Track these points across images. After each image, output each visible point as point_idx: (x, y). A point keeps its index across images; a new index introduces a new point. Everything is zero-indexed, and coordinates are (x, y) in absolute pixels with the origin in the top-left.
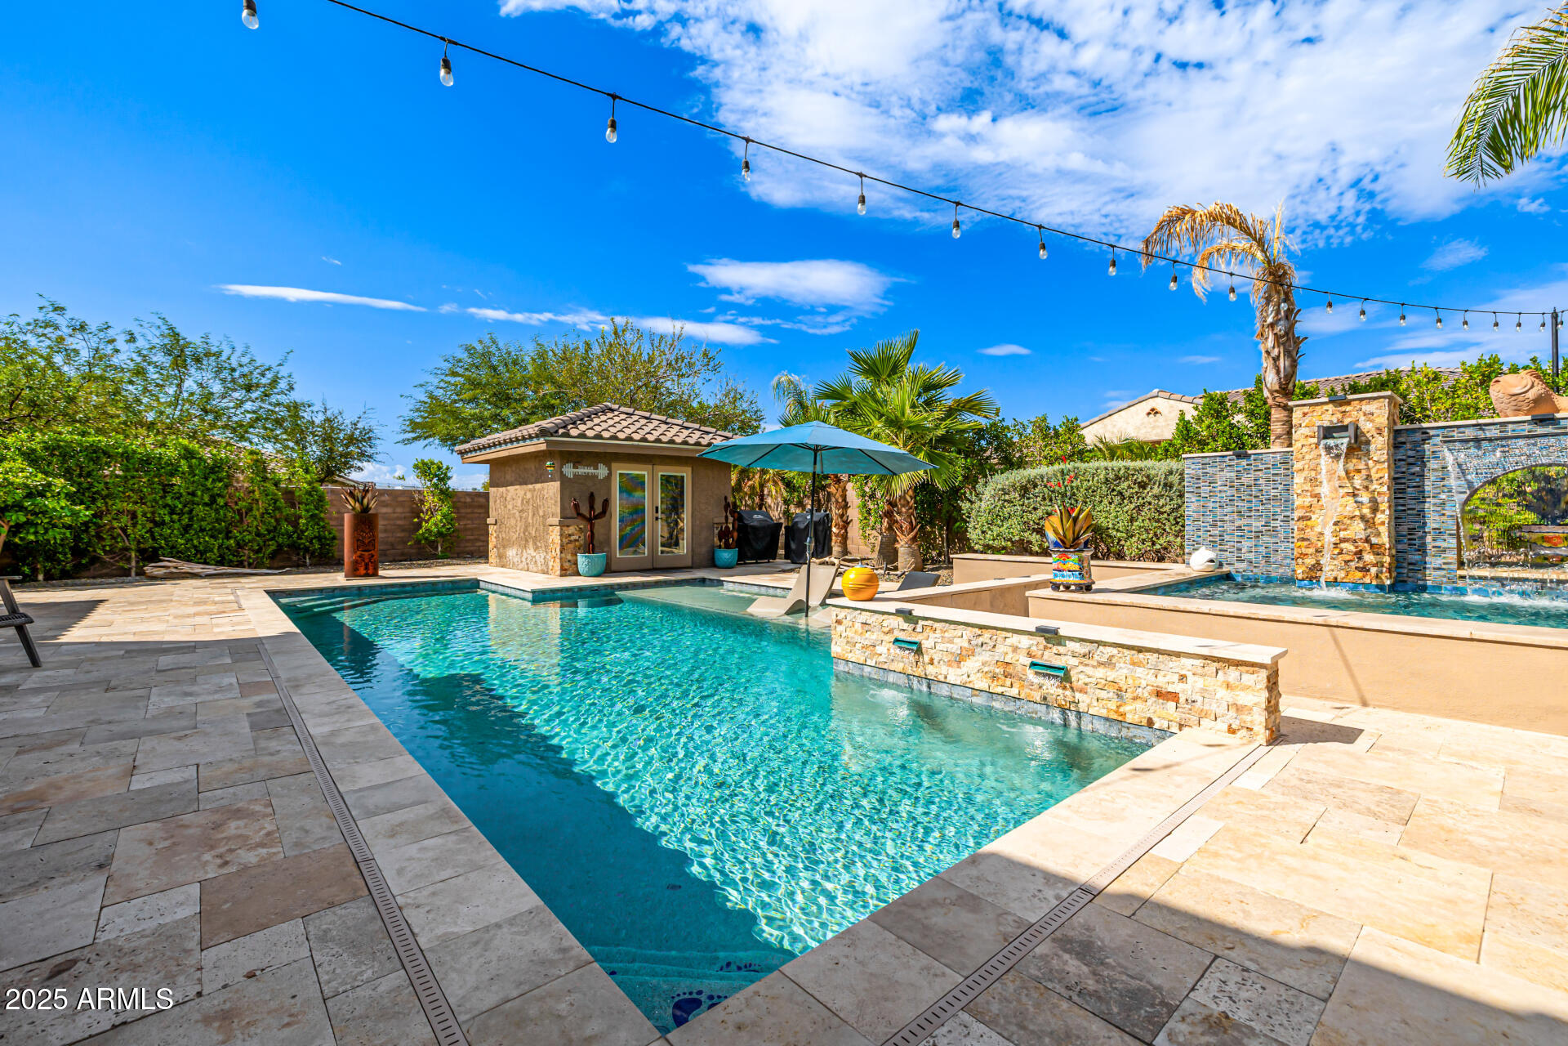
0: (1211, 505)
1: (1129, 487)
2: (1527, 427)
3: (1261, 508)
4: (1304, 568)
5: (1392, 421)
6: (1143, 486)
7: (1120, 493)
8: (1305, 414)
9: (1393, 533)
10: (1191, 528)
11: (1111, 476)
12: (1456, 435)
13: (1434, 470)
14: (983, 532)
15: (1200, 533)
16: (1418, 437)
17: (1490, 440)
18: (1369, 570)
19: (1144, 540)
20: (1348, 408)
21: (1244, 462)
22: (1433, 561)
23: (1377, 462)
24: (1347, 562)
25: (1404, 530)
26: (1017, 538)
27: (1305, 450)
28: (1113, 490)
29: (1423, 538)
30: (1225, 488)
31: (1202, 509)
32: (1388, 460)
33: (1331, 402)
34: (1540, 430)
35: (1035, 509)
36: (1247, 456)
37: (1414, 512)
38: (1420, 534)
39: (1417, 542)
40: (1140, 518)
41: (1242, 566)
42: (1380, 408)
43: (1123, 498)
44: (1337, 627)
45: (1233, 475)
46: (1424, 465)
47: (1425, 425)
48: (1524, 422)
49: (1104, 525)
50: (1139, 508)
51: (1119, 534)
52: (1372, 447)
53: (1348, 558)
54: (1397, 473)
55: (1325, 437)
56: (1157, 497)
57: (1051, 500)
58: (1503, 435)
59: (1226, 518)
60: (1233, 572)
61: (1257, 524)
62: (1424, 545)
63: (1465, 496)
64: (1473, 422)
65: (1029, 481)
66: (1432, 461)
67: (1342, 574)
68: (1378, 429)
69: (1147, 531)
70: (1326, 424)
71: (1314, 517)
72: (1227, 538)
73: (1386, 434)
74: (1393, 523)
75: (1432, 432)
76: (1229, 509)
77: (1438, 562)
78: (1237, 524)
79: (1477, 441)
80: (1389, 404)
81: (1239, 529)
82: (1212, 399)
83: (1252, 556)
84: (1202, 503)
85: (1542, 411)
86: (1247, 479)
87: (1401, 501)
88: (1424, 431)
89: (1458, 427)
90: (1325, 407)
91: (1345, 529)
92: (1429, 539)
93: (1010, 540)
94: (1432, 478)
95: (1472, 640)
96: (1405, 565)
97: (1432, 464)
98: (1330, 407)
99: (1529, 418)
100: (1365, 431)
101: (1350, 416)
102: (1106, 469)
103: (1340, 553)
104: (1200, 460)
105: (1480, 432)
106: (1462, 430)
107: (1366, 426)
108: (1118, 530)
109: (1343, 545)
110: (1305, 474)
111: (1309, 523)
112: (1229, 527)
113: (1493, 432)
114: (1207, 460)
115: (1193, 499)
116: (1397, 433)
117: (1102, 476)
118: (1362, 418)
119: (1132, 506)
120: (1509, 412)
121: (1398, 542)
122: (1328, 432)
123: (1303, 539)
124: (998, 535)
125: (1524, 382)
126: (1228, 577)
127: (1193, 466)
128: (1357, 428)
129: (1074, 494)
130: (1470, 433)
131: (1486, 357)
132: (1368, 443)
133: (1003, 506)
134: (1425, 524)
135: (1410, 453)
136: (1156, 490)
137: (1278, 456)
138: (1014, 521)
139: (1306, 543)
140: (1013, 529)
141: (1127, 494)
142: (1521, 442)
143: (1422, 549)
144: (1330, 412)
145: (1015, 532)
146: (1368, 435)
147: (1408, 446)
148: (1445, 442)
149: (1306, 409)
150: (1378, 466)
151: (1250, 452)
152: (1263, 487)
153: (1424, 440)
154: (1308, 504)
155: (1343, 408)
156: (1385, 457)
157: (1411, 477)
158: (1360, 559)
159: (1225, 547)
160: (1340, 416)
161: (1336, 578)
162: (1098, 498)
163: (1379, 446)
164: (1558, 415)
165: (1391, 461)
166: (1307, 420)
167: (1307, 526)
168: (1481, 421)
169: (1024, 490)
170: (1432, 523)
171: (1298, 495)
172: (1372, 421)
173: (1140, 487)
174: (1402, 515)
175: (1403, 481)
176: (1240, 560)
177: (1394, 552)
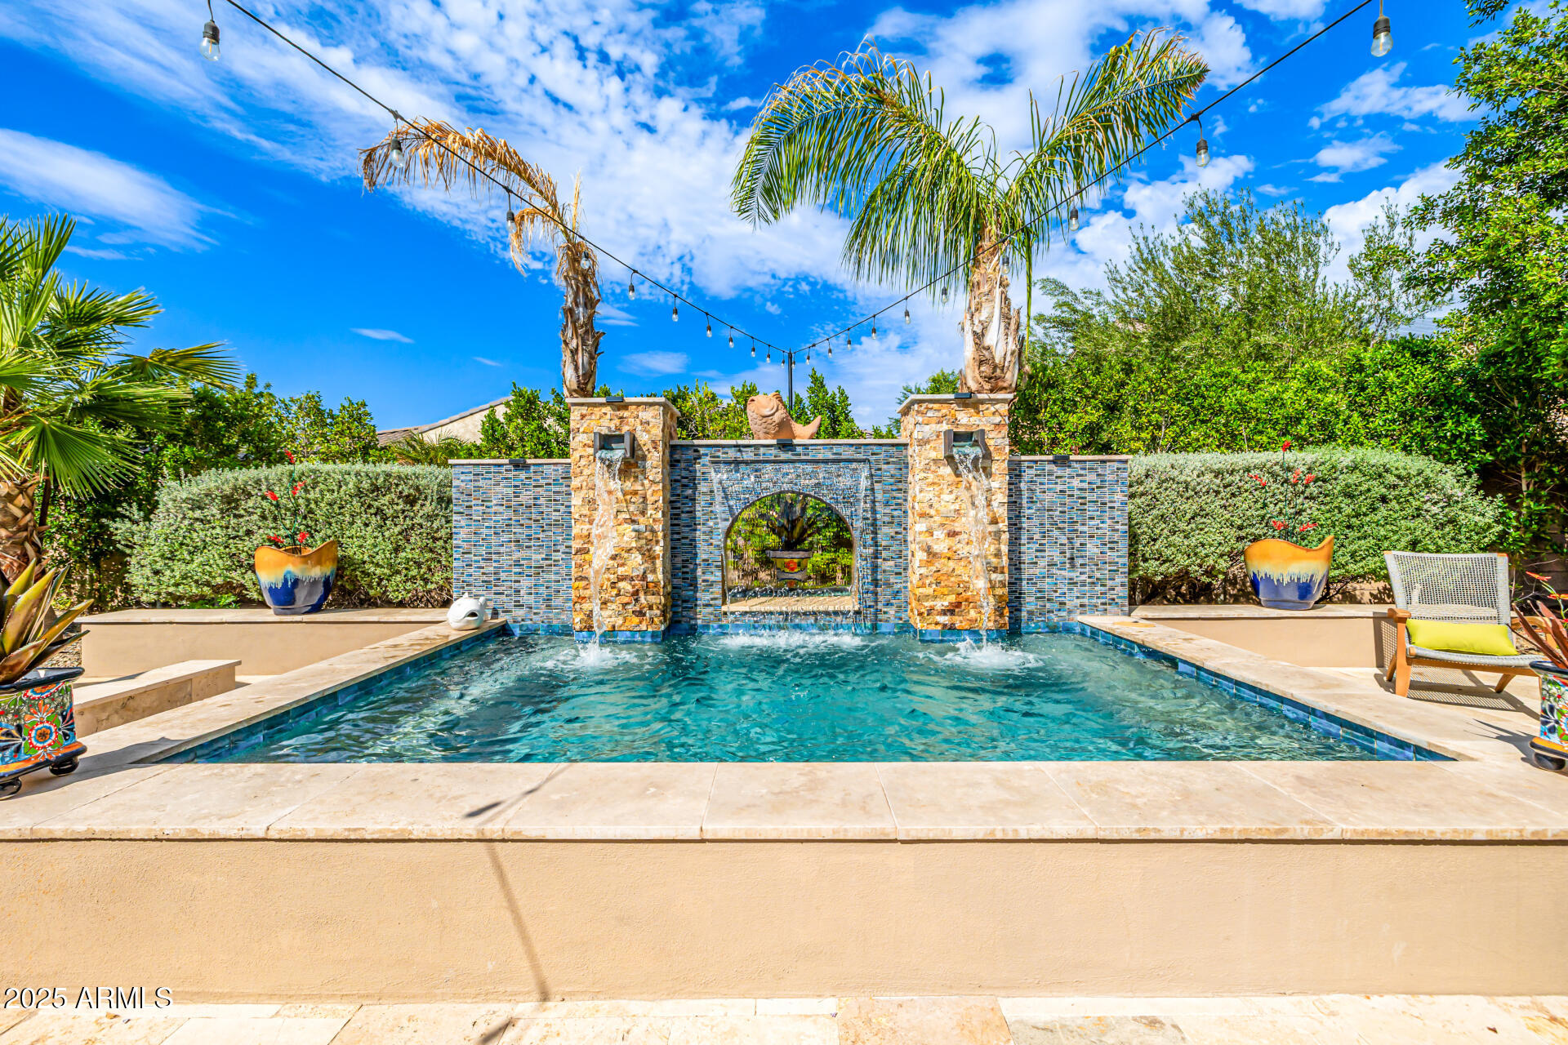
0: (485, 531)
1: (392, 503)
2: (773, 451)
3: (541, 536)
4: (582, 616)
5: (668, 434)
6: (411, 501)
7: (379, 511)
8: (583, 416)
9: (669, 566)
10: (460, 564)
11: (366, 485)
12: (722, 457)
13: (704, 493)
14: (156, 572)
15: (471, 571)
16: (691, 454)
17: (747, 463)
18: (644, 615)
19: (414, 577)
20: (626, 414)
21: (523, 475)
22: (703, 597)
23: (653, 482)
24: (625, 605)
25: (679, 560)
26: (219, 580)
27: (583, 462)
28: (370, 506)
29: (694, 570)
30: (501, 509)
31: (474, 538)
32: (663, 479)
33: (609, 403)
34: (784, 456)
35: (249, 533)
36: (526, 467)
37: (687, 541)
38: (692, 566)
39: (689, 576)
40: (409, 547)
41: (520, 613)
42: (654, 417)
43: (385, 519)
44: (504, 840)
45: (510, 491)
46: (695, 488)
47: (696, 442)
48: (771, 446)
49: (358, 557)
50: (405, 533)
51: (378, 571)
52: (648, 464)
53: (626, 600)
54: (672, 495)
55: (602, 448)
56: (430, 517)
57: (275, 519)
58: (756, 458)
59: (502, 550)
60: (510, 622)
61: (537, 557)
62: (695, 578)
63: (728, 524)
64: (733, 442)
65: (235, 489)
66: (702, 483)
67: (620, 621)
68: (653, 442)
69: (419, 565)
70: (605, 431)
71: (592, 549)
72: (503, 576)
73: (660, 449)
74: (668, 555)
75: (702, 450)
76: (505, 537)
77: (708, 597)
78: (514, 558)
79: (737, 463)
80: (665, 414)
81: (517, 564)
82: (521, 395)
83: (531, 600)
84: (473, 529)
85: (784, 436)
86: (526, 497)
87: (676, 528)
88: (696, 449)
89: (723, 446)
90: (604, 410)
91: (623, 565)
92: (699, 571)
93: (208, 584)
94: (703, 503)
95: (703, 841)
96: (680, 602)
97: (703, 487)
98: (608, 410)
99: (774, 442)
100: (641, 443)
101: (627, 424)
102: (357, 474)
103: (618, 595)
104: (471, 469)
105: (739, 454)
106: (726, 450)
107: (643, 438)
108: (378, 565)
109: (621, 585)
110: (583, 493)
111: (587, 556)
112: (505, 561)
113: (748, 455)
114: (479, 470)
115: (463, 523)
116: (674, 448)
117: (351, 485)
118: (639, 428)
119: (397, 530)
120: (761, 434)
121: (674, 576)
122: (606, 442)
123: (582, 578)
124: (184, 577)
125: (771, 405)
126: (504, 631)
127: (463, 477)
128: (634, 439)
129: (311, 512)
130: (732, 454)
131: (748, 384)
132: (644, 458)
133: (191, 529)
134: (696, 554)
135: (684, 473)
136: (428, 508)
137: (560, 468)
138: (213, 553)
139: (582, 584)
140: (213, 565)
141: (389, 512)
142: (769, 467)
143: (693, 584)
144: (608, 416)
145: (216, 571)
146: (645, 449)
147: (683, 465)
148: (713, 462)
149: (584, 410)
150: (654, 487)
151: (529, 461)
152: (544, 509)
153: (695, 459)
154: (585, 533)
155: (620, 413)
156: (660, 476)
157: (685, 501)
158: (637, 600)
159: (500, 589)
160: (617, 422)
161: (614, 627)
162: (348, 518)
163: (655, 460)
164: (795, 441)
165: (667, 482)
166: (585, 424)
167: (585, 560)
168: (740, 442)
169: (230, 503)
170: (702, 556)
171: (576, 520)
172: (648, 432)
173: (406, 503)
174: (677, 544)
175: (679, 505)
176: (519, 605)
177: (669, 589)
